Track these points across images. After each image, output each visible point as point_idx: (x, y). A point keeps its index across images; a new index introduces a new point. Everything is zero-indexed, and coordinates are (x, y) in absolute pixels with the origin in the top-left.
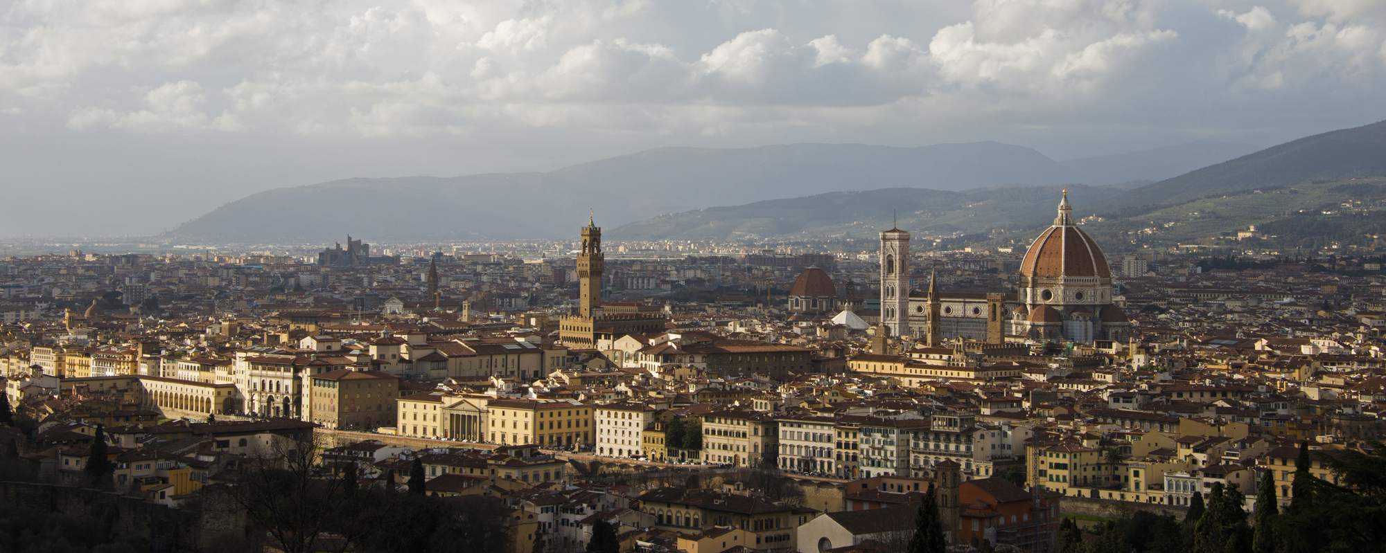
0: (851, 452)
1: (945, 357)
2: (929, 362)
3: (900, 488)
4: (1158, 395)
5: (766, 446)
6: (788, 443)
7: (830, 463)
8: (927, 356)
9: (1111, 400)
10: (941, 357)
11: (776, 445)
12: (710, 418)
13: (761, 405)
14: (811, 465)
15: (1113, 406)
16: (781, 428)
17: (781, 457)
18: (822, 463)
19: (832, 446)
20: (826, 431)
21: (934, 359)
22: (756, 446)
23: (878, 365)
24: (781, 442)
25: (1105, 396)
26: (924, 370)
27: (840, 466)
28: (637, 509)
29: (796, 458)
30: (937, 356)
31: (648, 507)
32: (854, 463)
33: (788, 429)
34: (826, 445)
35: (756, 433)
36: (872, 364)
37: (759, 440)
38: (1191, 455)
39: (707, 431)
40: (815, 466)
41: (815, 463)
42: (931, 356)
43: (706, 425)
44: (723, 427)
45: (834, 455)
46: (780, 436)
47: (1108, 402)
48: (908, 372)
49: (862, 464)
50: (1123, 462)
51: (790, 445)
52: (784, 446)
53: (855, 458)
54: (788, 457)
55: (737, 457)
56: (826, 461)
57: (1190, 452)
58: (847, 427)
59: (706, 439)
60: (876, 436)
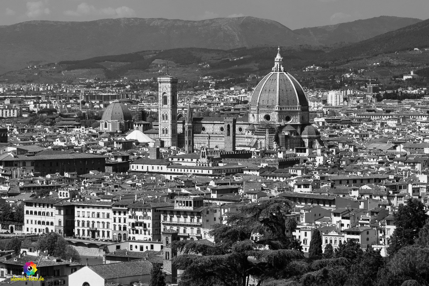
0: (122, 224)
1: (195, 160)
2: (183, 164)
3: (142, 248)
5: (66, 222)
6: (81, 219)
7: (108, 232)
8: (183, 160)
9: (296, 187)
10: (192, 160)
11: (74, 222)
12: (29, 204)
13: (63, 194)
14: (96, 234)
15: (297, 190)
16: (76, 209)
17: (76, 229)
18: (103, 232)
19: (111, 221)
20: (106, 211)
21: (187, 162)
22: (60, 222)
23: (150, 167)
24: (76, 219)
25: (292, 184)
26: (179, 170)
27: (115, 234)
29: (86, 229)
30: (189, 160)
32: (125, 232)
33: (81, 210)
34: (106, 221)
35: (60, 214)
36: (145, 166)
37: (61, 218)
38: (340, 221)
39: (27, 212)
40: (99, 234)
41: (98, 232)
42: (185, 160)
43: (26, 208)
44: (38, 209)
45: (111, 226)
46: (76, 214)
47: (294, 188)
48: (169, 170)
49: (130, 233)
50: (298, 227)
51: (83, 221)
52: (78, 222)
53: (125, 228)
54: (81, 229)
55: (47, 229)
56: (106, 230)
57: (339, 218)
58: (119, 208)
59: (27, 217)
60: (139, 214)
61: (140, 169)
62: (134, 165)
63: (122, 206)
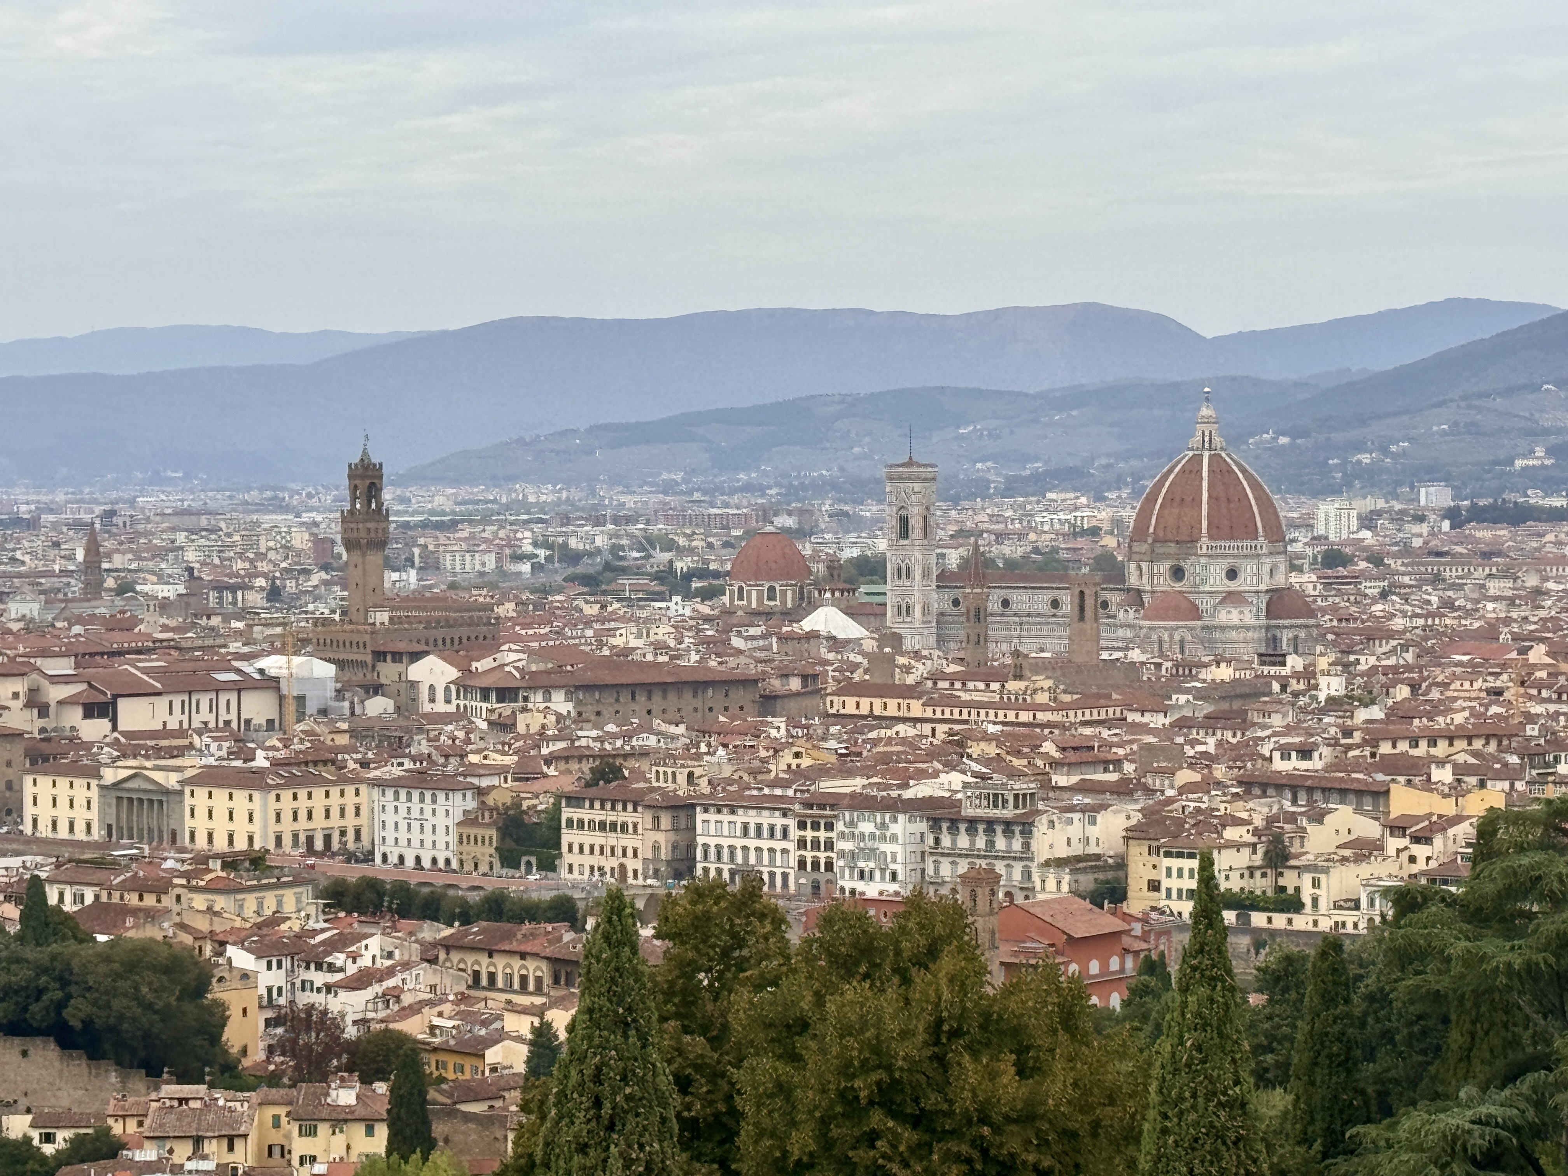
0: (822, 856)
1: (995, 686)
2: (965, 696)
4: (1358, 746)
5: (674, 848)
6: (712, 842)
7: (785, 876)
8: (964, 684)
9: (1277, 755)
10: (988, 686)
11: (691, 846)
12: (575, 801)
15: (1280, 765)
16: (700, 816)
17: (699, 866)
18: (772, 875)
19: (791, 846)
20: (779, 821)
21: (976, 691)
22: (656, 848)
23: (877, 703)
24: (700, 840)
25: (1267, 750)
26: (956, 711)
27: (803, 881)
28: (433, 961)
29: (726, 868)
30: (981, 686)
31: (455, 956)
32: (829, 876)
33: (712, 817)
34: (778, 845)
35: (657, 827)
36: (865, 702)
37: (661, 838)
38: (1406, 848)
39: (570, 823)
41: (760, 875)
42: (970, 685)
43: (567, 813)
44: (598, 815)
45: (793, 861)
46: (699, 830)
47: (1270, 759)
48: (929, 714)
49: (842, 877)
50: (1292, 862)
51: (717, 846)
52: (706, 846)
53: (829, 866)
54: (712, 867)
55: (622, 867)
56: (778, 872)
57: (1405, 842)
58: (815, 811)
59: (567, 837)
60: (866, 827)
61: (850, 709)
62: (835, 699)
63: (822, 807)
